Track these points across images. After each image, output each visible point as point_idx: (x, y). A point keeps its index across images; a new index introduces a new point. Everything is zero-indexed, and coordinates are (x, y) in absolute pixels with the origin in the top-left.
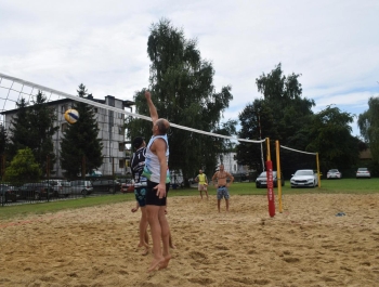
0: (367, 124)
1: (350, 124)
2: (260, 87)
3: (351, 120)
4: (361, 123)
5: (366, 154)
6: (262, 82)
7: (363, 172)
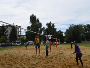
0: (66, 34)
1: (63, 34)
2: (47, 25)
3: (63, 33)
4: (65, 34)
5: (65, 39)
6: (47, 24)
7: (65, 42)
